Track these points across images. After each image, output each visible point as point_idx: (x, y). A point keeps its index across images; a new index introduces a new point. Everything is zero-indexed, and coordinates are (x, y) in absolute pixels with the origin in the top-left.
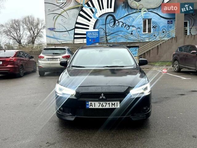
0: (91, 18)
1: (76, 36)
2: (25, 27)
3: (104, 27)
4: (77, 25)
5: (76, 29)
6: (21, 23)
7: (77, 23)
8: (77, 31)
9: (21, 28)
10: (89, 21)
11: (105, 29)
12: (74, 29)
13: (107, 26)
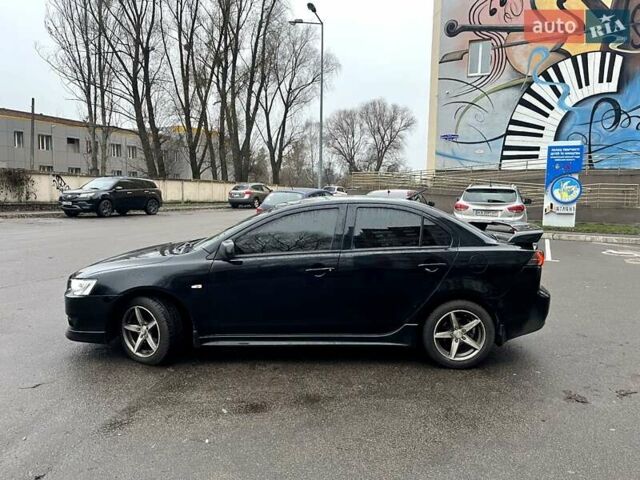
0: (552, 108)
1: (506, 153)
2: (366, 126)
3: (585, 130)
4: (512, 128)
5: (508, 137)
6: (358, 118)
7: (513, 122)
8: (511, 141)
9: (357, 129)
10: (547, 115)
11: (587, 136)
12: (505, 136)
13: (595, 128)
